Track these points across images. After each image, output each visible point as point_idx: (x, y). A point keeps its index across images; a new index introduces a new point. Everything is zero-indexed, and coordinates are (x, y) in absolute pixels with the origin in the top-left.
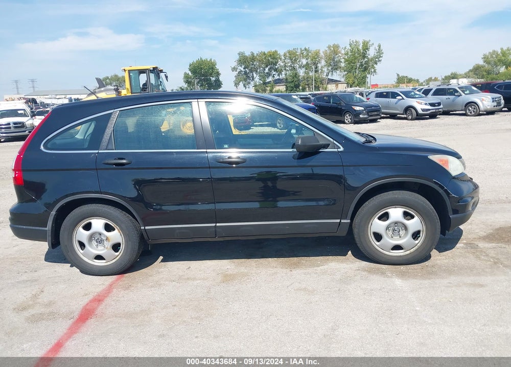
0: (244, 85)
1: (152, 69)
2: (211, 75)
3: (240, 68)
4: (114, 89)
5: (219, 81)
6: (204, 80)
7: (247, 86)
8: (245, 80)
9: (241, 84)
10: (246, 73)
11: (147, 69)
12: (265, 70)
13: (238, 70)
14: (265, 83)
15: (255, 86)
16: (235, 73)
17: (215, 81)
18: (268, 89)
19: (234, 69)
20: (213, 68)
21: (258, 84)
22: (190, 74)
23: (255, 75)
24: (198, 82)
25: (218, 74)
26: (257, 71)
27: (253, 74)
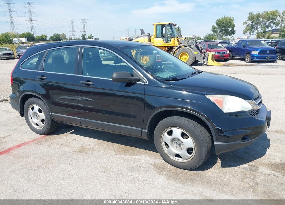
0: (250, 33)
1: (168, 24)
2: (229, 27)
3: (249, 22)
4: (148, 36)
5: (234, 30)
6: (224, 29)
7: (252, 34)
8: (251, 29)
9: (248, 32)
10: (252, 25)
11: (165, 24)
12: (266, 23)
13: (247, 24)
14: (265, 32)
15: (258, 33)
16: (245, 26)
17: (231, 30)
18: (267, 35)
19: (245, 23)
20: (230, 23)
21: (259, 32)
22: (216, 26)
23: (258, 27)
24: (220, 31)
25: (234, 26)
26: (260, 24)
27: (257, 26)
